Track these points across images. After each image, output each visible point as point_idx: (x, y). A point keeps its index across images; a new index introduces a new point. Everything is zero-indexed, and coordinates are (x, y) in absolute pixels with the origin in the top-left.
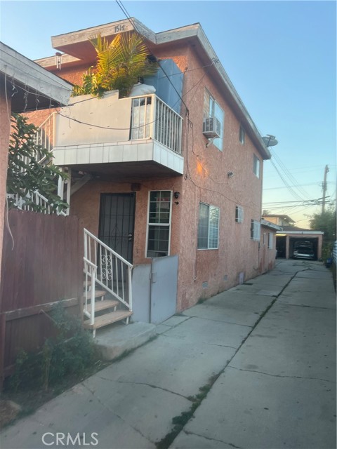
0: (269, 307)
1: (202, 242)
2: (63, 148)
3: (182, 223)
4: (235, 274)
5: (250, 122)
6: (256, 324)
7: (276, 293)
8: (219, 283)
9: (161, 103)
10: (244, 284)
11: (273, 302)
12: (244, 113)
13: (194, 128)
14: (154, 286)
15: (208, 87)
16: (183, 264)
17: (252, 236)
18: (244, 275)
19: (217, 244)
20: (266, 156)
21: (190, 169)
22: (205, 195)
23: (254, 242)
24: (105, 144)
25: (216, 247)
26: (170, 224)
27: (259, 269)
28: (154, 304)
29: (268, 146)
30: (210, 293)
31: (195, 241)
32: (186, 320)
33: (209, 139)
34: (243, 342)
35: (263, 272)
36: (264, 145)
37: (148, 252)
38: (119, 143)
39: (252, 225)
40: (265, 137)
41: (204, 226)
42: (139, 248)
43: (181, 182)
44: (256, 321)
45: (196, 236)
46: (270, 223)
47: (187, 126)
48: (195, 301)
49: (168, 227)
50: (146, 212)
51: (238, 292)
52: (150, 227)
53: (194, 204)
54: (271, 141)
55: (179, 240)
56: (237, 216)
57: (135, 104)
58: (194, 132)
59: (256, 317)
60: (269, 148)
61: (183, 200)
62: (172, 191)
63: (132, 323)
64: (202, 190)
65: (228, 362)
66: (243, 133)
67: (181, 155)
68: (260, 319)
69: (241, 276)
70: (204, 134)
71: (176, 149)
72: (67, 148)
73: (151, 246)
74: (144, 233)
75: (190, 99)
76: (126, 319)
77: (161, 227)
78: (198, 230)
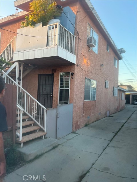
0: (120, 129)
1: (87, 97)
2: (18, 52)
3: (75, 88)
4: (105, 112)
5: (111, 41)
6: (112, 139)
7: (124, 121)
8: (96, 116)
9: (62, 28)
10: (109, 116)
11: (122, 126)
12: (109, 37)
13: (82, 42)
14: (58, 119)
15: (90, 23)
16: (76, 108)
17: (113, 94)
18: (110, 112)
19: (95, 97)
20: (120, 58)
21: (79, 62)
22: (88, 75)
23: (115, 97)
24: (36, 49)
25: (95, 99)
26: (69, 88)
27: (117, 109)
28: (59, 128)
29: (121, 53)
30: (92, 121)
31: (83, 96)
32: (77, 136)
33: (91, 48)
34: (104, 150)
35: (119, 110)
36: (119, 53)
37: (59, 102)
38: (42, 48)
39: (114, 89)
40: (120, 50)
41: (88, 90)
42: (55, 100)
43: (75, 68)
44: (112, 137)
45: (83, 94)
46: (122, 89)
47: (78, 40)
48: (83, 125)
49: (68, 90)
50: (58, 83)
51: (106, 120)
52: (60, 90)
53: (82, 79)
54: (122, 51)
55: (73, 96)
56: (105, 85)
57: (49, 29)
58: (82, 44)
59: (113, 134)
60: (122, 54)
61: (76, 77)
62: (70, 72)
63: (46, 138)
64: (87, 72)
65: (93, 164)
66: (108, 46)
67: (75, 54)
68: (115, 136)
69: (108, 112)
70: (87, 45)
71: (72, 51)
72: (19, 52)
73: (61, 99)
74: (58, 93)
75: (79, 27)
76: (42, 136)
77: (65, 90)
78: (85, 91)
